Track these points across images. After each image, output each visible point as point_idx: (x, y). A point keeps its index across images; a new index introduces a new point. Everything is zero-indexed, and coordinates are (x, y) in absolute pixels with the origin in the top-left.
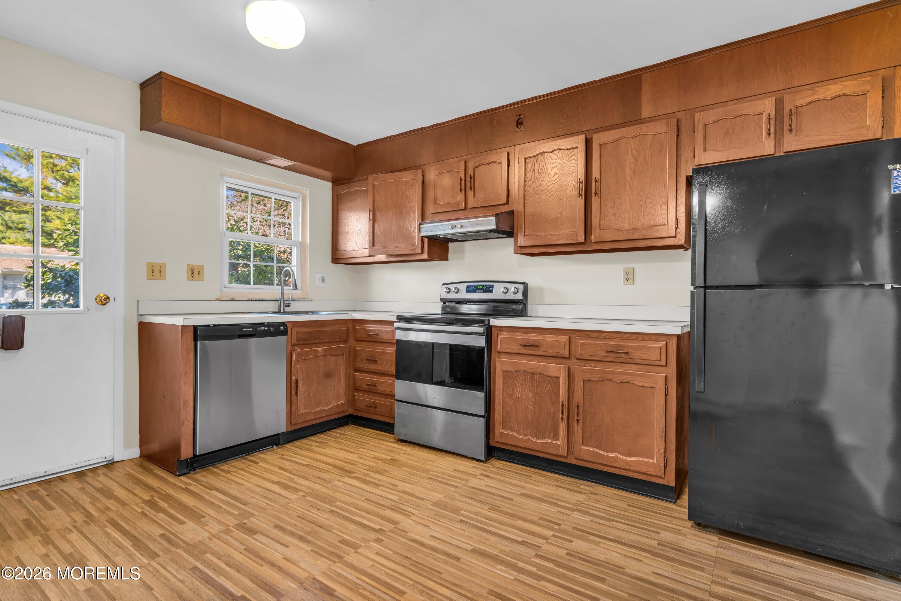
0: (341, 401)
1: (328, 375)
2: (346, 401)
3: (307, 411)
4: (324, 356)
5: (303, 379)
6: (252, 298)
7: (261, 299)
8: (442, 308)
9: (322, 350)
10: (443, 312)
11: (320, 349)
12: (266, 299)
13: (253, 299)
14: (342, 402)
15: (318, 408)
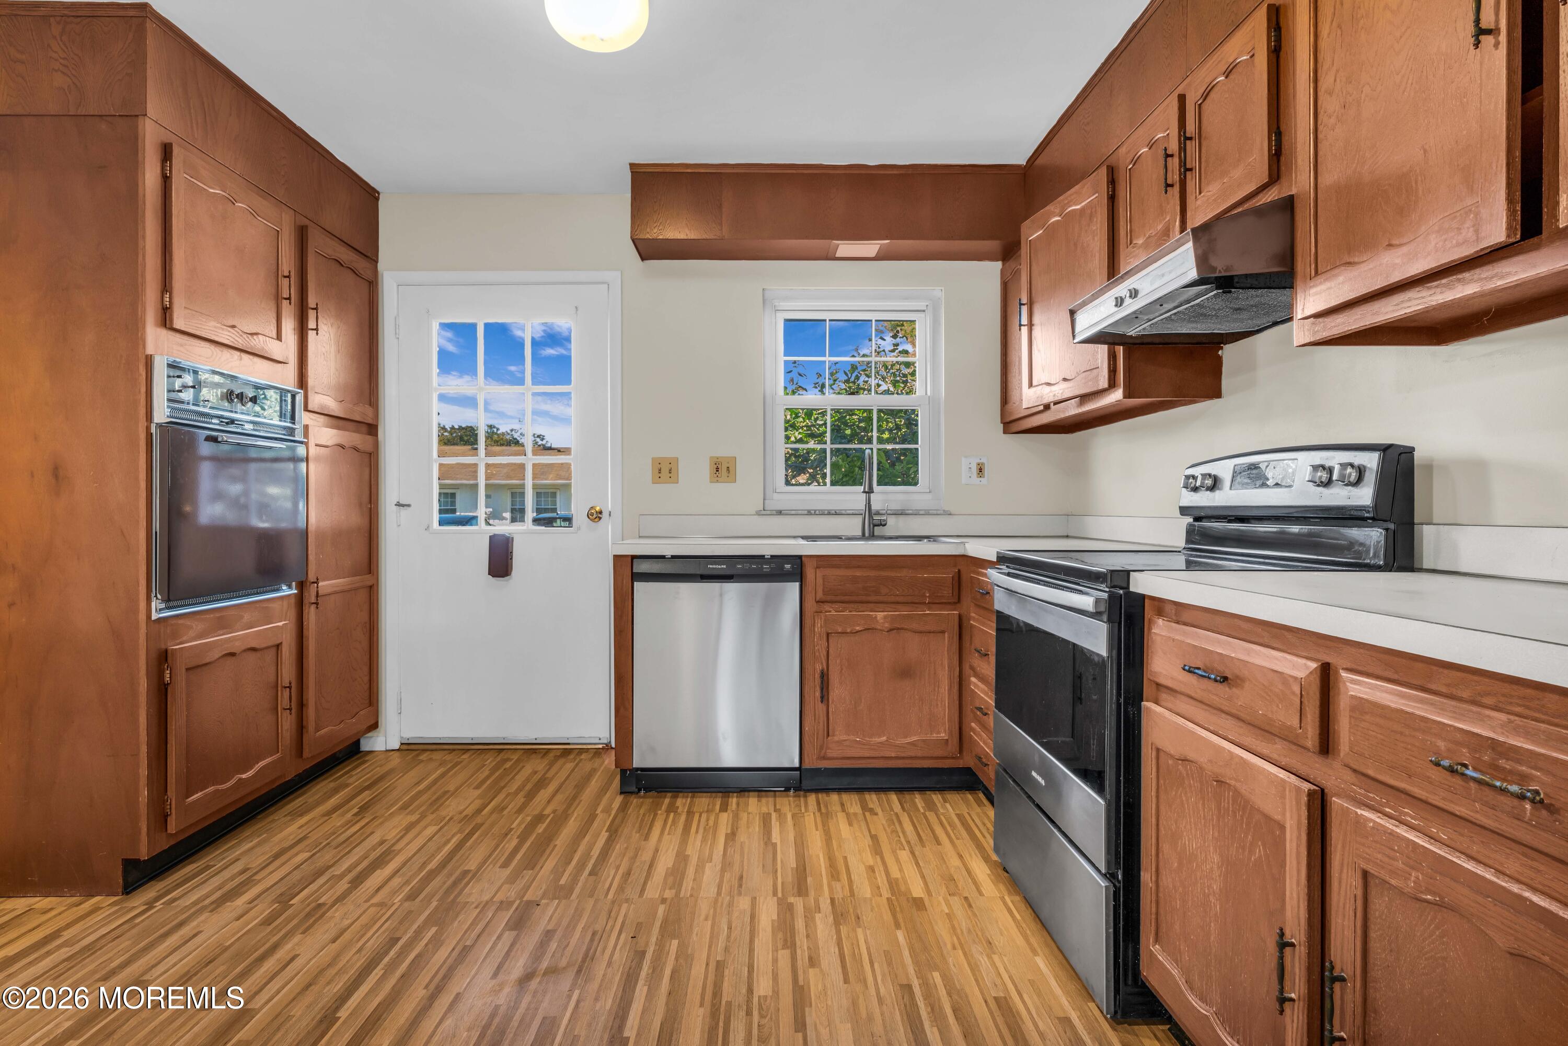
0: (939, 733)
1: (905, 672)
2: (951, 733)
3: (852, 737)
4: (890, 630)
5: (841, 672)
6: (815, 511)
7: (833, 512)
8: (1187, 532)
9: (885, 617)
10: (1187, 546)
11: (880, 615)
12: (843, 512)
13: (817, 512)
14: (943, 735)
15: (880, 736)
